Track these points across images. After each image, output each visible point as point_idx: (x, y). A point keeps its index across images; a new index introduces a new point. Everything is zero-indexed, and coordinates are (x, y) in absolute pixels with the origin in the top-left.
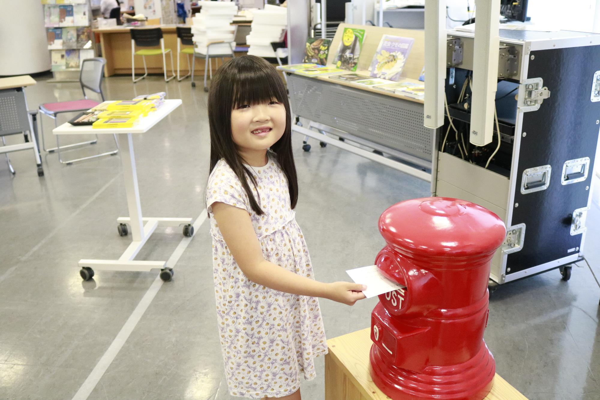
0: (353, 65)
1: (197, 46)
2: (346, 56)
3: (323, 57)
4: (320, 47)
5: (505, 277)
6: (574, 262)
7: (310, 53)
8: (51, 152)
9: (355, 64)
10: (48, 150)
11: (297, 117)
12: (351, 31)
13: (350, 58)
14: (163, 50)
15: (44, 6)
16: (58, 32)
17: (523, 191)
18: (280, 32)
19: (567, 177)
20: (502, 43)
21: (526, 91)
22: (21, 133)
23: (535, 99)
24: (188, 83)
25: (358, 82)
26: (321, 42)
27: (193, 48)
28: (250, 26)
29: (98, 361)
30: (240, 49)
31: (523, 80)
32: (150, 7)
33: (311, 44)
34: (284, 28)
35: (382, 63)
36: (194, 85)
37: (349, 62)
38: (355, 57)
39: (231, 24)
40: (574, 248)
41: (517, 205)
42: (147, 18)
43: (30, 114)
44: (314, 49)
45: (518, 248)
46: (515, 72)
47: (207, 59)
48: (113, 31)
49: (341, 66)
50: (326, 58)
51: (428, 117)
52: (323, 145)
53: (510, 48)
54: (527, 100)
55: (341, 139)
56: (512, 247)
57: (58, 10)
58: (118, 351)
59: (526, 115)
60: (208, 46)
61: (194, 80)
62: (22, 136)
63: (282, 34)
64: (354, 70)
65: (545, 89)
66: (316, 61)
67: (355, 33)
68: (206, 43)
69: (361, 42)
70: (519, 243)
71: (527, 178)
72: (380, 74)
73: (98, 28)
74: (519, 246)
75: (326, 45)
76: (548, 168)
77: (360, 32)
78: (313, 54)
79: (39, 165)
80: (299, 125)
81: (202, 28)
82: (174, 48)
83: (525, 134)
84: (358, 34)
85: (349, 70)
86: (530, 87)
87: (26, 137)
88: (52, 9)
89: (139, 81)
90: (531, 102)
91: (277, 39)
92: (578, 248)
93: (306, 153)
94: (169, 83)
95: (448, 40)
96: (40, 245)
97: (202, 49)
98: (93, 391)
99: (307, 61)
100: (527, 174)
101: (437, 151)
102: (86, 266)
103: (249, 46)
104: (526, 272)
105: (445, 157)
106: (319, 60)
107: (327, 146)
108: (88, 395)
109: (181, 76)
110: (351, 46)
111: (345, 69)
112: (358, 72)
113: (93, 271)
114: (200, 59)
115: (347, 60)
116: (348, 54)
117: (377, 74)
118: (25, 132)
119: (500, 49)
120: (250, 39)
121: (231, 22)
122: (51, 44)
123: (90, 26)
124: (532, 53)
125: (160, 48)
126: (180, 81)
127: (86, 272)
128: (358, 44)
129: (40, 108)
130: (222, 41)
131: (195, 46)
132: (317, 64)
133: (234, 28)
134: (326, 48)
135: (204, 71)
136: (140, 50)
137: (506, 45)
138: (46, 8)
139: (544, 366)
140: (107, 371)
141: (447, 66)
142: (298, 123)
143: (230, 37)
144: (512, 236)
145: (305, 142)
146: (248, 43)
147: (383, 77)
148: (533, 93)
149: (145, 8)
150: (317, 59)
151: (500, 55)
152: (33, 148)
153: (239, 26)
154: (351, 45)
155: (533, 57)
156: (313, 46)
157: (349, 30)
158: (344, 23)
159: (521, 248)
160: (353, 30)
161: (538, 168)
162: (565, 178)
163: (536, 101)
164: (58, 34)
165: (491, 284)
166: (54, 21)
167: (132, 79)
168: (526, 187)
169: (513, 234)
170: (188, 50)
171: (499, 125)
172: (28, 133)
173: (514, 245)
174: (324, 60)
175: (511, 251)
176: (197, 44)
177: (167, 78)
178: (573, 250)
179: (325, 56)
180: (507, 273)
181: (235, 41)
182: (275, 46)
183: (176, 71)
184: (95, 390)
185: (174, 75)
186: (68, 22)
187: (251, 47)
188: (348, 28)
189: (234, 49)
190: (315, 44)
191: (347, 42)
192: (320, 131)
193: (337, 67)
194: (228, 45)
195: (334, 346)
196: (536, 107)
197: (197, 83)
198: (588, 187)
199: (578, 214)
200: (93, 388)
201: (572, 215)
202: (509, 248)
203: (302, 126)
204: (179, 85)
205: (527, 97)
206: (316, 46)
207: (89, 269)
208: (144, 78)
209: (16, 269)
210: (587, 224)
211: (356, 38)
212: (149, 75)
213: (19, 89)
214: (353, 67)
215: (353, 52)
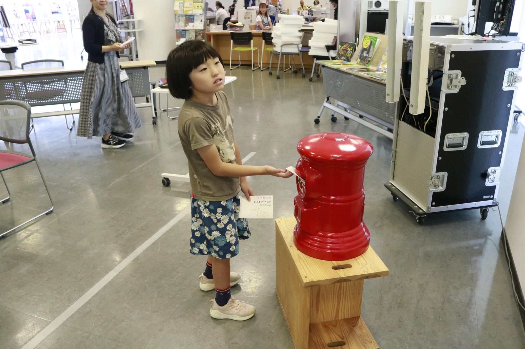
0: (367, 62)
1: (275, 46)
2: (364, 55)
3: (349, 55)
4: (347, 49)
5: (430, 208)
6: (490, 206)
7: (341, 53)
8: (165, 111)
9: (369, 61)
10: (162, 110)
11: (328, 97)
12: (368, 38)
13: (366, 57)
14: (252, 49)
15: (176, 15)
16: (183, 33)
17: (446, 149)
18: (333, 38)
19: (482, 142)
20: (431, 45)
21: (449, 79)
22: (144, 96)
23: (455, 85)
24: (267, 72)
25: (364, 73)
26: (348, 45)
27: (272, 47)
28: (312, 33)
29: (160, 229)
30: (305, 50)
31: (445, 71)
32: (249, 18)
33: (342, 46)
34: (336, 35)
35: (385, 61)
36: (271, 74)
37: (365, 60)
38: (369, 56)
39: (299, 31)
40: (489, 196)
41: (440, 158)
42: (244, 25)
43: (152, 84)
44: (343, 50)
45: (441, 189)
46: (442, 66)
47: (280, 55)
48: (219, 33)
49: (360, 62)
50: (351, 57)
51: (388, 95)
52: (346, 119)
53: (439, 49)
54: (449, 85)
55: (361, 117)
56: (437, 188)
57: (184, 18)
58: (173, 225)
59: (448, 96)
60: (282, 46)
61: (271, 70)
62: (144, 98)
63: (334, 40)
64: (368, 65)
65: (463, 79)
66: (344, 58)
67: (371, 39)
68: (280, 44)
69: (374, 46)
70: (442, 186)
71: (449, 140)
72: (383, 69)
73: (210, 31)
74: (442, 188)
75: (351, 47)
76: (466, 135)
77: (374, 39)
78: (342, 53)
79: (153, 118)
80: (329, 103)
81: (279, 33)
82: (260, 48)
83: (447, 109)
84: (373, 40)
85: (365, 65)
86: (452, 76)
87: (147, 99)
88: (181, 17)
89: (235, 69)
90: (452, 87)
91: (330, 44)
92: (492, 196)
93: (334, 123)
94: (255, 71)
95: (403, 43)
96: (144, 164)
97: (277, 49)
98: (152, 244)
99: (338, 58)
100: (449, 137)
101: (398, 120)
102: (166, 177)
103: (310, 48)
104: (448, 208)
105: (403, 124)
106: (346, 58)
107: (350, 120)
108: (149, 245)
109: (263, 67)
110: (368, 49)
111: (362, 65)
112: (370, 67)
113: (170, 180)
114: (276, 54)
115: (364, 58)
116: (365, 54)
117: (381, 69)
118: (147, 96)
119: (430, 49)
120: (311, 43)
121: (300, 30)
122: (178, 41)
123: (204, 30)
124: (452, 53)
125: (250, 46)
126: (262, 70)
127: (165, 181)
128: (372, 46)
129: (159, 82)
130: (292, 43)
131: (273, 46)
132: (344, 60)
133: (301, 34)
134: (351, 49)
135: (278, 64)
136: (237, 47)
137: (437, 47)
138: (177, 17)
139: (441, 267)
140: (163, 235)
141: (402, 61)
142: (328, 101)
143: (298, 40)
144: (436, 179)
145: (333, 115)
146: (310, 45)
147: (384, 71)
148: (454, 80)
149: (245, 18)
150: (345, 57)
151: (431, 53)
152: (151, 106)
153: (305, 33)
154: (368, 47)
155: (453, 56)
156: (343, 47)
157: (367, 37)
158: (384, 34)
159: (444, 190)
160: (370, 37)
161: (457, 134)
162: (480, 143)
163: (456, 87)
164: (183, 35)
165: (421, 212)
166: (181, 25)
167: (229, 68)
168: (448, 146)
169: (437, 178)
170: (269, 49)
171: (431, 102)
172: (149, 96)
173: (438, 186)
174: (350, 58)
175: (435, 190)
176: (275, 44)
177: (253, 69)
178: (488, 197)
179: (350, 55)
180: (432, 206)
181: (301, 43)
182: (329, 48)
183: (260, 63)
184: (154, 244)
185: (259, 66)
186: (190, 26)
187: (311, 48)
188: (367, 36)
189: (300, 49)
190: (344, 46)
191: (365, 45)
192: (346, 110)
193: (358, 63)
194: (296, 46)
195: (280, 222)
196: (456, 91)
197: (273, 72)
198: (500, 152)
199: (493, 171)
200: (152, 242)
201: (487, 171)
202: (434, 188)
203: (331, 104)
204: (262, 73)
205: (449, 83)
206: (345, 47)
207: (167, 179)
208: (238, 67)
209: (126, 176)
210: (500, 180)
211: (371, 42)
212: (241, 65)
213: (145, 68)
214: (368, 63)
215: (368, 53)
